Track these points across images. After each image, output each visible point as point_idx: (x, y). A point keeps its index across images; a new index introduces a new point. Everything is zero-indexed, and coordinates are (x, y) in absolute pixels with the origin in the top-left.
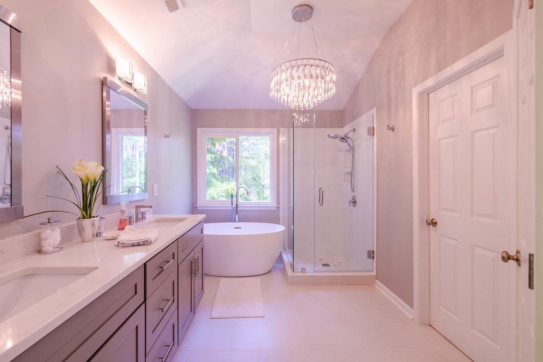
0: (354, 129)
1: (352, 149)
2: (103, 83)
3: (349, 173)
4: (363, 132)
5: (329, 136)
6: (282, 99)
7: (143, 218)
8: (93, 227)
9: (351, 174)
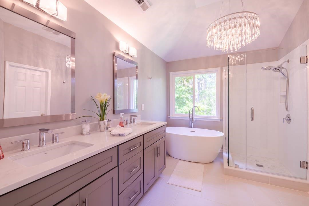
0: (288, 60)
1: (286, 77)
2: (114, 55)
3: (283, 96)
4: (296, 61)
5: (263, 68)
6: (215, 47)
7: (134, 122)
8: (105, 124)
9: (286, 97)
